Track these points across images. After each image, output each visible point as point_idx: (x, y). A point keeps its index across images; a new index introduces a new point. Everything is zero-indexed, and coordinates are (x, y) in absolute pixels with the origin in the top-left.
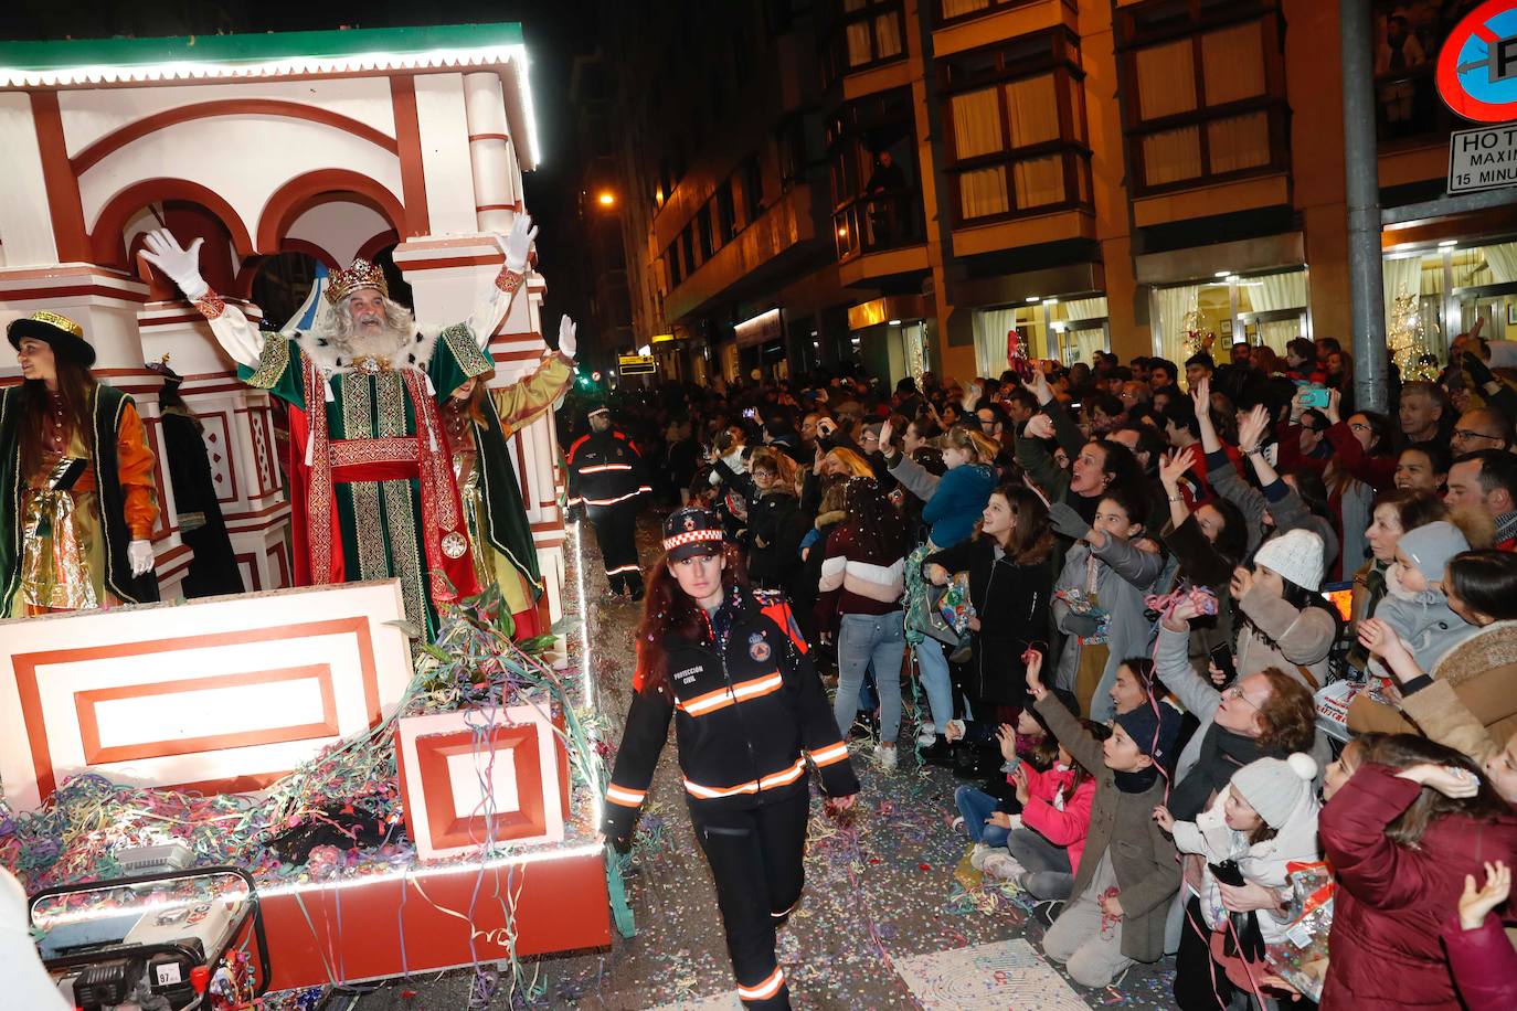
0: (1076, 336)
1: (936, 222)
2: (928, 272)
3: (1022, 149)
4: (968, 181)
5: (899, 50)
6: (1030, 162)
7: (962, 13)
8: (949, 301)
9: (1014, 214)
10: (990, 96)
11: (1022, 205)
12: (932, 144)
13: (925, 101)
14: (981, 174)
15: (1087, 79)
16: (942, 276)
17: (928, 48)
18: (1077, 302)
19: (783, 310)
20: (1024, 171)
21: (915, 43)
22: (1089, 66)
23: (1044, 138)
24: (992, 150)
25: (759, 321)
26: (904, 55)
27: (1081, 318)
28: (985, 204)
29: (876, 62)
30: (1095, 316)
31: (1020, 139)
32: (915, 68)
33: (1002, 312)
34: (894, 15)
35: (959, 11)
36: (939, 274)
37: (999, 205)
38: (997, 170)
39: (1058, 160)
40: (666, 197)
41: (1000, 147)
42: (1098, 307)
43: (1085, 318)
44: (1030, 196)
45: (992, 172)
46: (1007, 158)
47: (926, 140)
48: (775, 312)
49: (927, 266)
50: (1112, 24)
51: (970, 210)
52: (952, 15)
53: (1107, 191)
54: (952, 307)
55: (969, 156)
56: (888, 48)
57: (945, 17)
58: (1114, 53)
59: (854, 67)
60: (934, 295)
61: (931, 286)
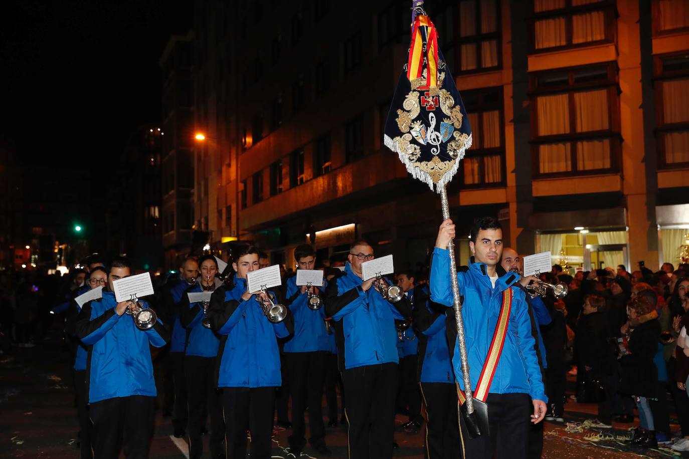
0: (603, 254)
1: (514, 174)
2: (506, 205)
3: (581, 133)
4: (544, 150)
5: (496, 64)
6: (588, 142)
7: (548, 46)
8: (519, 226)
9: (575, 172)
10: (563, 99)
11: (580, 167)
12: (515, 125)
13: (512, 97)
14: (554, 146)
15: (622, 95)
16: (515, 209)
17: (520, 65)
18: (605, 233)
19: (358, 226)
20: (584, 147)
21: (508, 60)
22: (624, 86)
23: (598, 127)
24: (562, 132)
25: (333, 231)
26: (500, 67)
27: (607, 243)
28: (555, 165)
29: (480, 70)
30: (617, 243)
31: (583, 126)
32: (507, 76)
33: (553, 235)
34: (494, 43)
35: (546, 45)
36: (513, 207)
37: (564, 166)
38: (564, 145)
39: (607, 142)
40: (255, 141)
41: (568, 131)
42: (620, 237)
43: (610, 243)
44: (586, 163)
45: (561, 146)
46: (573, 138)
47: (511, 122)
48: (352, 225)
49: (504, 201)
50: (641, 64)
51: (545, 168)
52: (541, 47)
53: (632, 164)
54: (521, 229)
55: (546, 134)
56: (488, 63)
57: (536, 48)
58: (641, 81)
59: (464, 71)
60: (509, 220)
61: (508, 214)
